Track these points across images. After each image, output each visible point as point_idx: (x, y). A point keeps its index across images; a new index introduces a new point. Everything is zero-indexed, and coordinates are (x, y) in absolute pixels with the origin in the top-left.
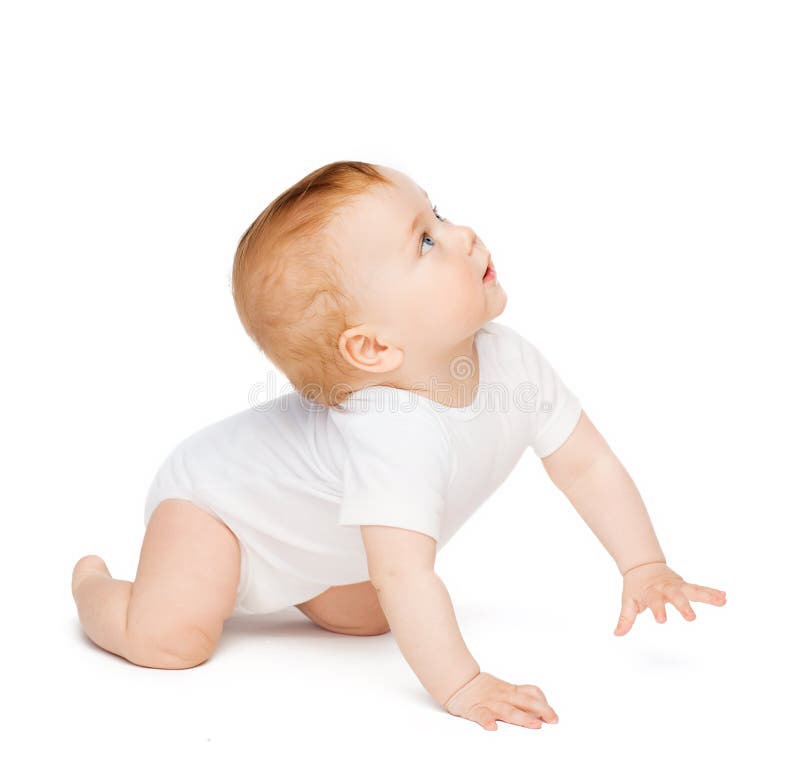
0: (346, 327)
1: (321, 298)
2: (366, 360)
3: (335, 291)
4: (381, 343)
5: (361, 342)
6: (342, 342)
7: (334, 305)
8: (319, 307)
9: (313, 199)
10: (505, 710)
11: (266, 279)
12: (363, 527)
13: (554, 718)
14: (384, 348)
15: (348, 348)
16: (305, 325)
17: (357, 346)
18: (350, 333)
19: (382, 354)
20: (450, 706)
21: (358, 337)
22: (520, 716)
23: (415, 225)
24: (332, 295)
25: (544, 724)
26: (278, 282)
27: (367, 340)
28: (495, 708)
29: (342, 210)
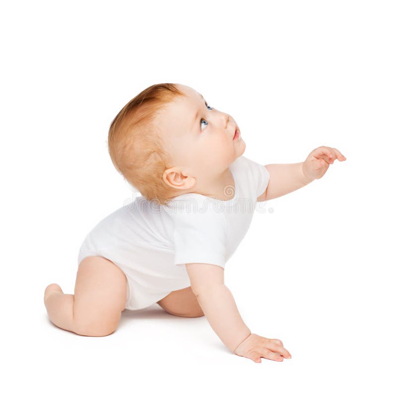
0: (166, 169)
1: (153, 155)
2: (177, 184)
3: (160, 152)
4: (184, 175)
5: (174, 175)
6: (165, 176)
7: (159, 159)
8: (152, 160)
9: (145, 106)
10: (265, 352)
11: (125, 147)
12: (187, 265)
13: (289, 356)
14: (186, 177)
15: (168, 178)
16: (147, 168)
17: (172, 177)
18: (168, 171)
19: (185, 180)
20: (237, 351)
21: (172, 173)
22: (272, 355)
23: (197, 116)
24: (159, 154)
25: (284, 359)
26: (131, 148)
27: (177, 175)
28: (260, 351)
29: (160, 111)
